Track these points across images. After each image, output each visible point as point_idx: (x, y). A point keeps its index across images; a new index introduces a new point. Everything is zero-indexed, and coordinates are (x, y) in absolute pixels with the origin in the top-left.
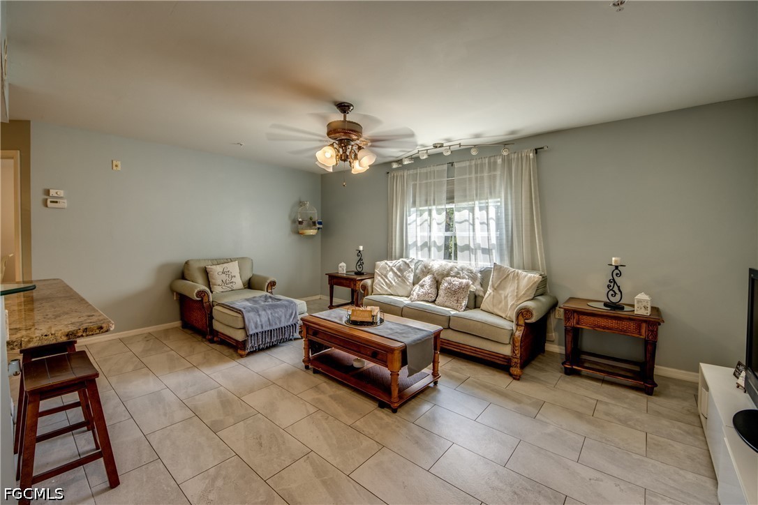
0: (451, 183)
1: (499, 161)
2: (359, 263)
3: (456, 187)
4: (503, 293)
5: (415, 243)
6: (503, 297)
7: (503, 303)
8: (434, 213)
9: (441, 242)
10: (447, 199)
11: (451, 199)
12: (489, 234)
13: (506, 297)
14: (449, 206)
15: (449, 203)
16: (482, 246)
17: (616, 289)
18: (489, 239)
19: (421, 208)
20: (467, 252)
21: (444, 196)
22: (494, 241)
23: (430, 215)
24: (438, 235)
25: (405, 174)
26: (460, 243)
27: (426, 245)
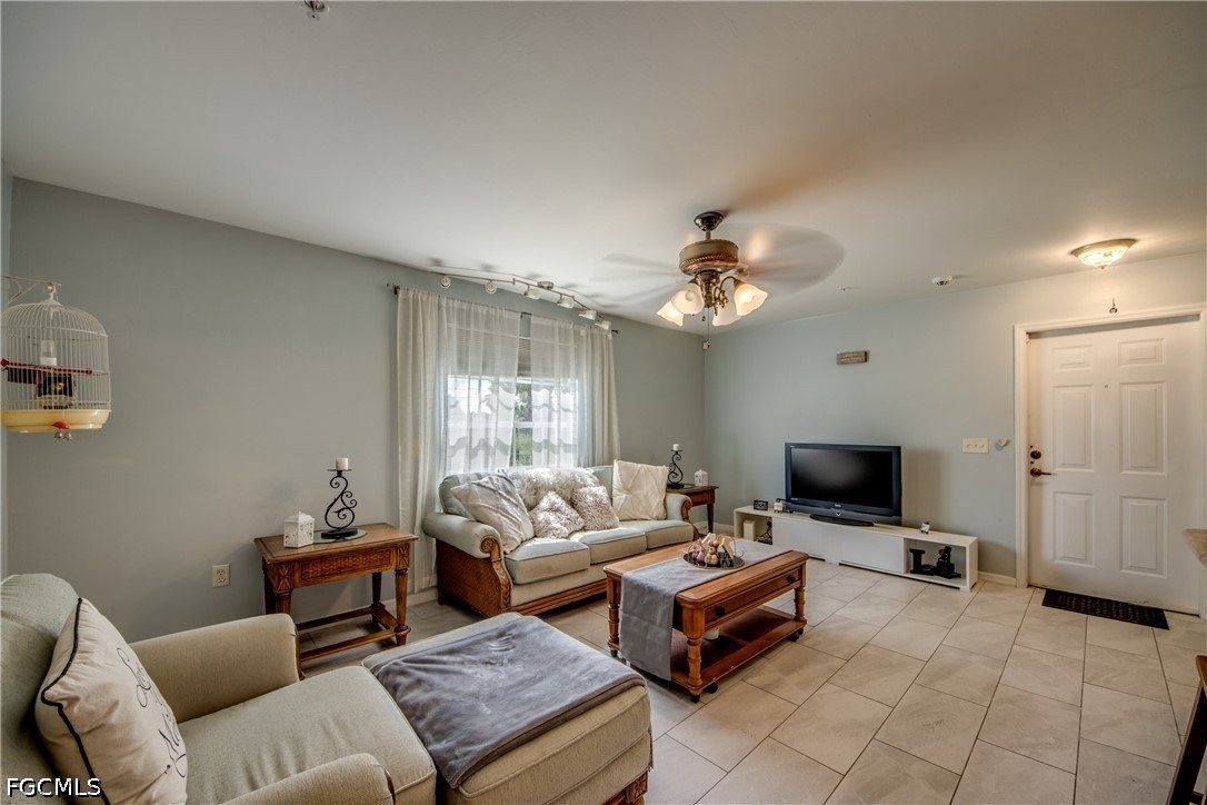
0: (526, 344)
1: (583, 332)
2: (339, 505)
3: (533, 354)
4: (641, 493)
5: (462, 442)
6: (642, 497)
7: (644, 504)
8: (500, 388)
10: (520, 368)
11: (523, 369)
12: (574, 425)
13: (646, 496)
14: (521, 381)
15: (519, 375)
16: (564, 440)
17: (677, 471)
18: (574, 431)
20: (546, 451)
21: (516, 363)
23: (495, 391)
24: (505, 425)
25: (444, 303)
26: (537, 438)
27: (485, 444)
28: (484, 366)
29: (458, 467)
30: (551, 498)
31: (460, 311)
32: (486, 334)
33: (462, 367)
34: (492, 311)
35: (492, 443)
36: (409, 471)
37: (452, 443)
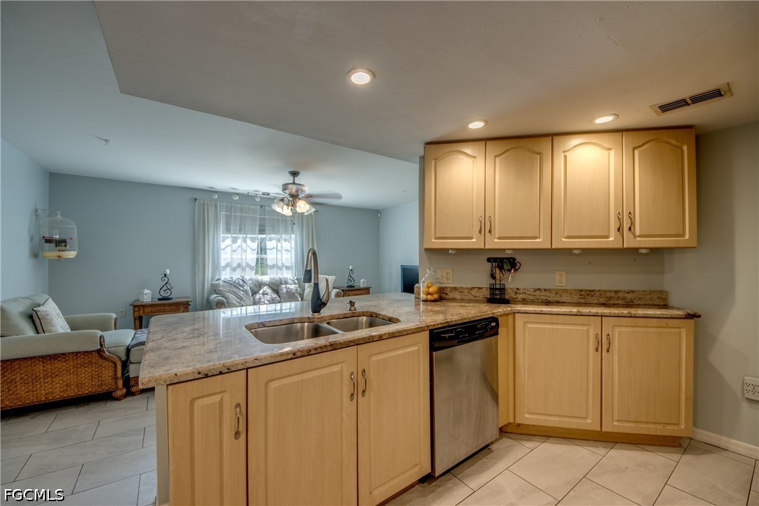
0: (263, 220)
2: (165, 288)
3: (267, 224)
5: (228, 265)
8: (248, 240)
9: (253, 264)
10: (259, 231)
11: (262, 231)
12: (291, 257)
14: (260, 236)
15: (259, 234)
16: (285, 264)
17: (352, 279)
18: (291, 260)
19: (234, 235)
20: (275, 269)
21: (258, 228)
22: (293, 261)
23: (245, 242)
24: (251, 257)
25: (218, 204)
26: (269, 263)
27: (239, 265)
28: (240, 230)
29: (226, 275)
30: (265, 288)
31: (227, 207)
32: (241, 216)
33: (228, 230)
34: (244, 206)
35: (244, 265)
36: (201, 276)
37: (223, 264)
